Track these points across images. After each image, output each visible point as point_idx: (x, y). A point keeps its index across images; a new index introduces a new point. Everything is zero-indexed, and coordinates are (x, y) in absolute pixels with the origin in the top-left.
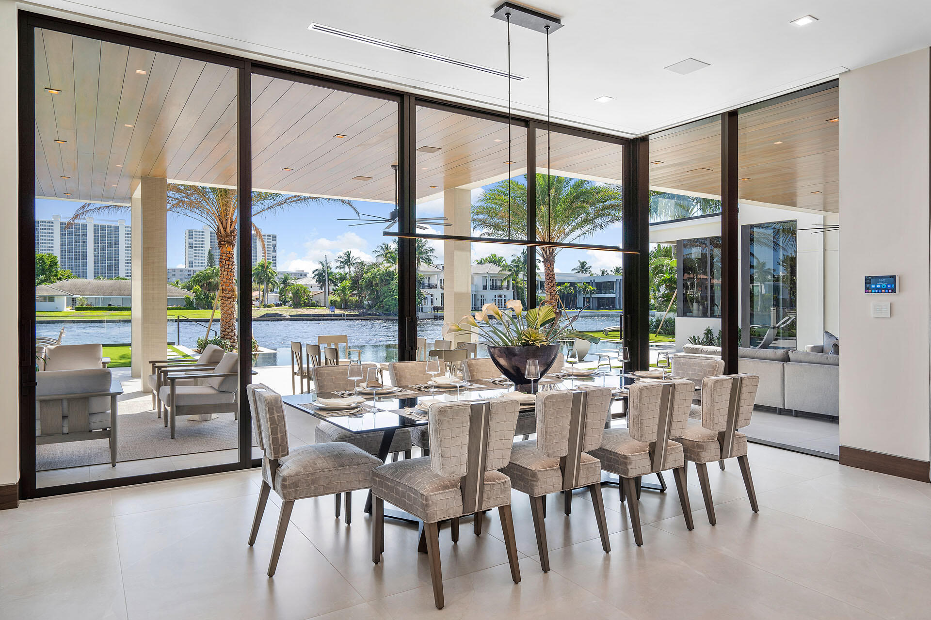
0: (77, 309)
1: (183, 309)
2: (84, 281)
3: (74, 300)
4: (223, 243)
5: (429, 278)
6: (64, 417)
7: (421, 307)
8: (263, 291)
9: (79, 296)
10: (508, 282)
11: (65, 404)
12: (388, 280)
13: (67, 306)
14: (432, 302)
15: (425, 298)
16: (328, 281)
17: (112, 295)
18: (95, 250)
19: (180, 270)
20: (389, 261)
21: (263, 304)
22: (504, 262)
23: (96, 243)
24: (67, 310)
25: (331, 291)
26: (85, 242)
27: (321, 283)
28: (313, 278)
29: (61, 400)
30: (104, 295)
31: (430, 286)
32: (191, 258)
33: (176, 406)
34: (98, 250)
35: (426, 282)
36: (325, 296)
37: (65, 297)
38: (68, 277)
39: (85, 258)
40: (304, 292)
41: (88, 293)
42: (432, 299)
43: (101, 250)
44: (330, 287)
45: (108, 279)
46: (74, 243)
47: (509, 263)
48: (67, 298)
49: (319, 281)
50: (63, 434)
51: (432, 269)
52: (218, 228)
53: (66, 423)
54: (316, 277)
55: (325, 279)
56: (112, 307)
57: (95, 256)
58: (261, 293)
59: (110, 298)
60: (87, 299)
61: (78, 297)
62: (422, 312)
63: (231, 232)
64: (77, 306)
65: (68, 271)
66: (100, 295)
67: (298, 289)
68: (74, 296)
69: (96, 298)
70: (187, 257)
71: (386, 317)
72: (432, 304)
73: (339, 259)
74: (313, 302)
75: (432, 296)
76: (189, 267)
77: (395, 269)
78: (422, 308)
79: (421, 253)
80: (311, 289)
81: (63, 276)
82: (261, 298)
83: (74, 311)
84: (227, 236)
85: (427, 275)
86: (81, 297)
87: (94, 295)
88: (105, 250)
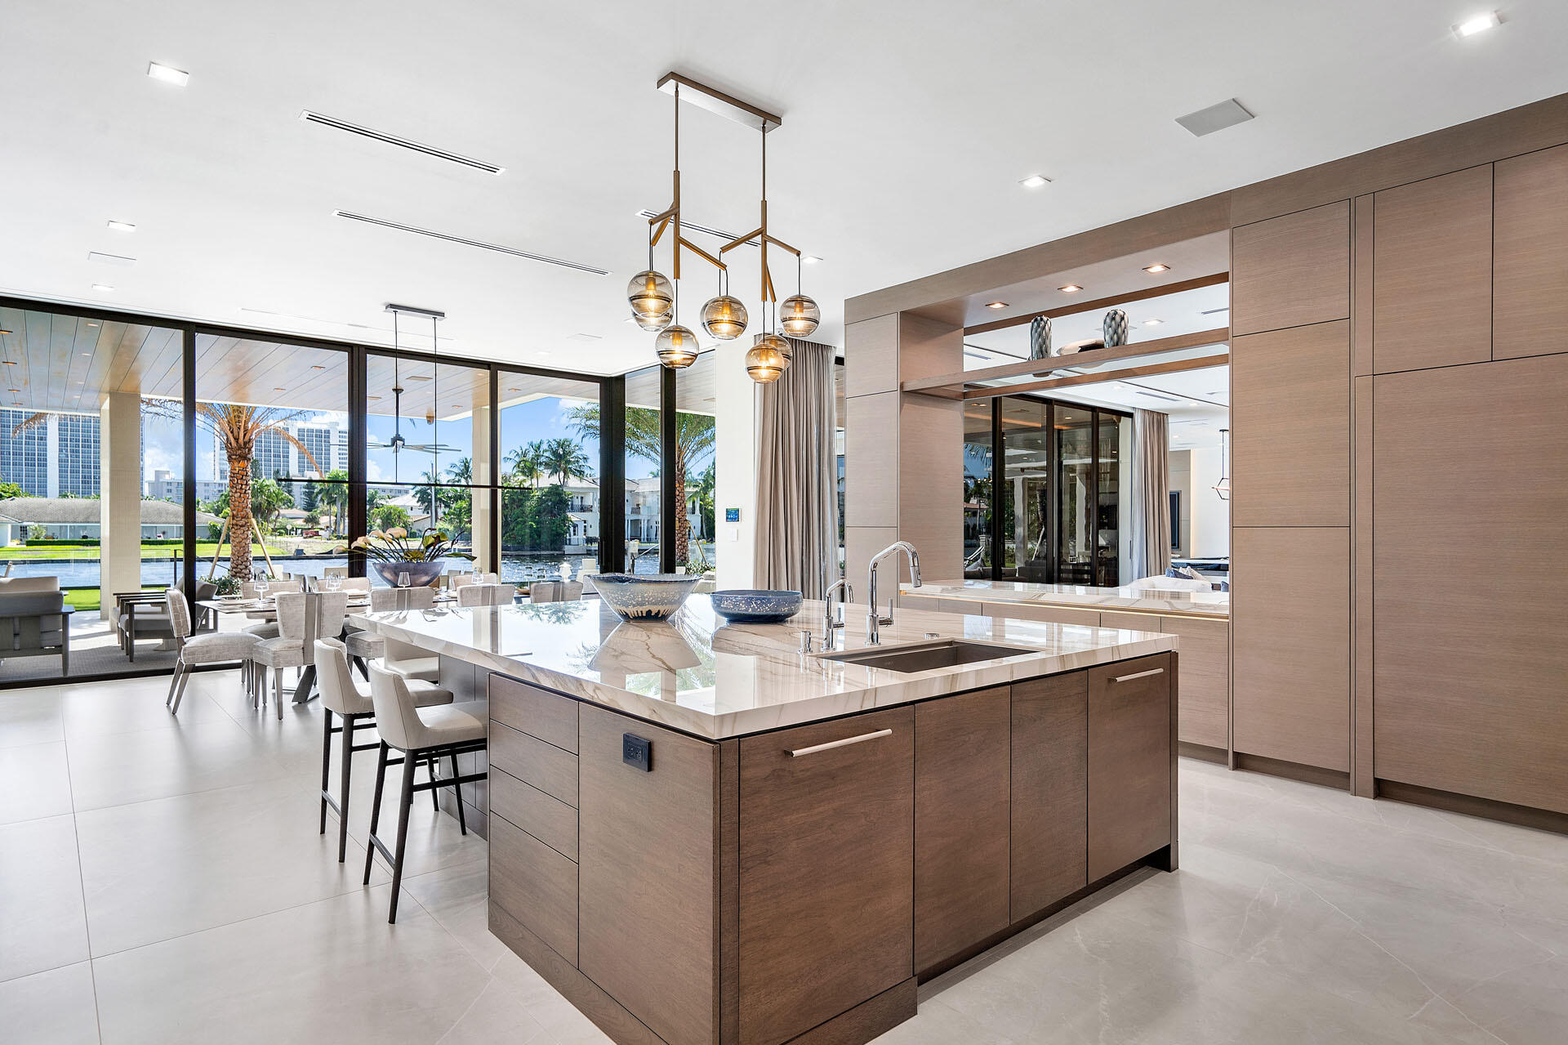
0: (29, 543)
1: (204, 542)
2: (42, 500)
3: (24, 529)
4: (234, 457)
5: (582, 498)
6: (16, 635)
7: (568, 537)
8: (336, 516)
9: (33, 523)
10: (694, 502)
11: (17, 622)
12: (522, 500)
13: (12, 538)
14: (585, 531)
15: (575, 526)
16: (436, 501)
17: (88, 522)
18: (61, 451)
19: (205, 484)
20: (524, 473)
21: (335, 535)
22: (690, 475)
23: (62, 440)
24: (13, 544)
25: (440, 515)
26: (43, 439)
27: (426, 504)
28: (414, 496)
29: (13, 618)
30: (75, 522)
31: (583, 509)
32: (223, 464)
33: (135, 631)
34: (67, 451)
35: (577, 502)
36: (431, 522)
37: (10, 526)
38: (15, 494)
39: (43, 463)
40: (399, 517)
41: (49, 519)
42: (585, 527)
43: (72, 451)
44: (439, 510)
45: (82, 497)
46: (24, 440)
47: (696, 477)
48: (12, 526)
49: (422, 500)
50: (15, 650)
51: (585, 484)
52: (227, 439)
53: (17, 640)
54: (418, 495)
55: (431, 499)
56: (89, 539)
57: (60, 461)
58: (333, 518)
59: (86, 526)
60: (46, 528)
61: (32, 525)
62: (570, 544)
63: (245, 443)
64: (30, 539)
65: (14, 486)
66: (68, 522)
67: (390, 513)
68: (25, 524)
69: (61, 527)
70: (217, 464)
71: (517, 553)
72: (585, 535)
73: (451, 469)
74: (413, 531)
75: (585, 522)
76: (221, 478)
77: (532, 485)
78: (570, 540)
79: (568, 462)
80: (410, 513)
81: (5, 492)
82: (333, 527)
83: (25, 546)
84: (240, 448)
85: (579, 493)
86: (36, 525)
87: (58, 522)
88: (78, 451)
